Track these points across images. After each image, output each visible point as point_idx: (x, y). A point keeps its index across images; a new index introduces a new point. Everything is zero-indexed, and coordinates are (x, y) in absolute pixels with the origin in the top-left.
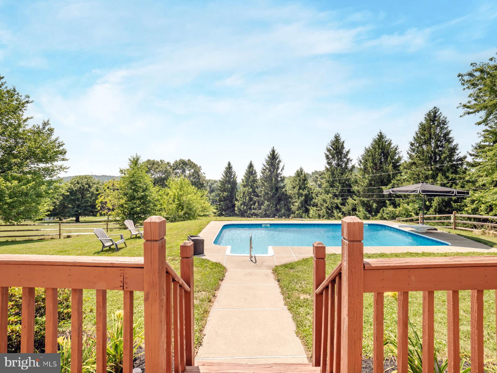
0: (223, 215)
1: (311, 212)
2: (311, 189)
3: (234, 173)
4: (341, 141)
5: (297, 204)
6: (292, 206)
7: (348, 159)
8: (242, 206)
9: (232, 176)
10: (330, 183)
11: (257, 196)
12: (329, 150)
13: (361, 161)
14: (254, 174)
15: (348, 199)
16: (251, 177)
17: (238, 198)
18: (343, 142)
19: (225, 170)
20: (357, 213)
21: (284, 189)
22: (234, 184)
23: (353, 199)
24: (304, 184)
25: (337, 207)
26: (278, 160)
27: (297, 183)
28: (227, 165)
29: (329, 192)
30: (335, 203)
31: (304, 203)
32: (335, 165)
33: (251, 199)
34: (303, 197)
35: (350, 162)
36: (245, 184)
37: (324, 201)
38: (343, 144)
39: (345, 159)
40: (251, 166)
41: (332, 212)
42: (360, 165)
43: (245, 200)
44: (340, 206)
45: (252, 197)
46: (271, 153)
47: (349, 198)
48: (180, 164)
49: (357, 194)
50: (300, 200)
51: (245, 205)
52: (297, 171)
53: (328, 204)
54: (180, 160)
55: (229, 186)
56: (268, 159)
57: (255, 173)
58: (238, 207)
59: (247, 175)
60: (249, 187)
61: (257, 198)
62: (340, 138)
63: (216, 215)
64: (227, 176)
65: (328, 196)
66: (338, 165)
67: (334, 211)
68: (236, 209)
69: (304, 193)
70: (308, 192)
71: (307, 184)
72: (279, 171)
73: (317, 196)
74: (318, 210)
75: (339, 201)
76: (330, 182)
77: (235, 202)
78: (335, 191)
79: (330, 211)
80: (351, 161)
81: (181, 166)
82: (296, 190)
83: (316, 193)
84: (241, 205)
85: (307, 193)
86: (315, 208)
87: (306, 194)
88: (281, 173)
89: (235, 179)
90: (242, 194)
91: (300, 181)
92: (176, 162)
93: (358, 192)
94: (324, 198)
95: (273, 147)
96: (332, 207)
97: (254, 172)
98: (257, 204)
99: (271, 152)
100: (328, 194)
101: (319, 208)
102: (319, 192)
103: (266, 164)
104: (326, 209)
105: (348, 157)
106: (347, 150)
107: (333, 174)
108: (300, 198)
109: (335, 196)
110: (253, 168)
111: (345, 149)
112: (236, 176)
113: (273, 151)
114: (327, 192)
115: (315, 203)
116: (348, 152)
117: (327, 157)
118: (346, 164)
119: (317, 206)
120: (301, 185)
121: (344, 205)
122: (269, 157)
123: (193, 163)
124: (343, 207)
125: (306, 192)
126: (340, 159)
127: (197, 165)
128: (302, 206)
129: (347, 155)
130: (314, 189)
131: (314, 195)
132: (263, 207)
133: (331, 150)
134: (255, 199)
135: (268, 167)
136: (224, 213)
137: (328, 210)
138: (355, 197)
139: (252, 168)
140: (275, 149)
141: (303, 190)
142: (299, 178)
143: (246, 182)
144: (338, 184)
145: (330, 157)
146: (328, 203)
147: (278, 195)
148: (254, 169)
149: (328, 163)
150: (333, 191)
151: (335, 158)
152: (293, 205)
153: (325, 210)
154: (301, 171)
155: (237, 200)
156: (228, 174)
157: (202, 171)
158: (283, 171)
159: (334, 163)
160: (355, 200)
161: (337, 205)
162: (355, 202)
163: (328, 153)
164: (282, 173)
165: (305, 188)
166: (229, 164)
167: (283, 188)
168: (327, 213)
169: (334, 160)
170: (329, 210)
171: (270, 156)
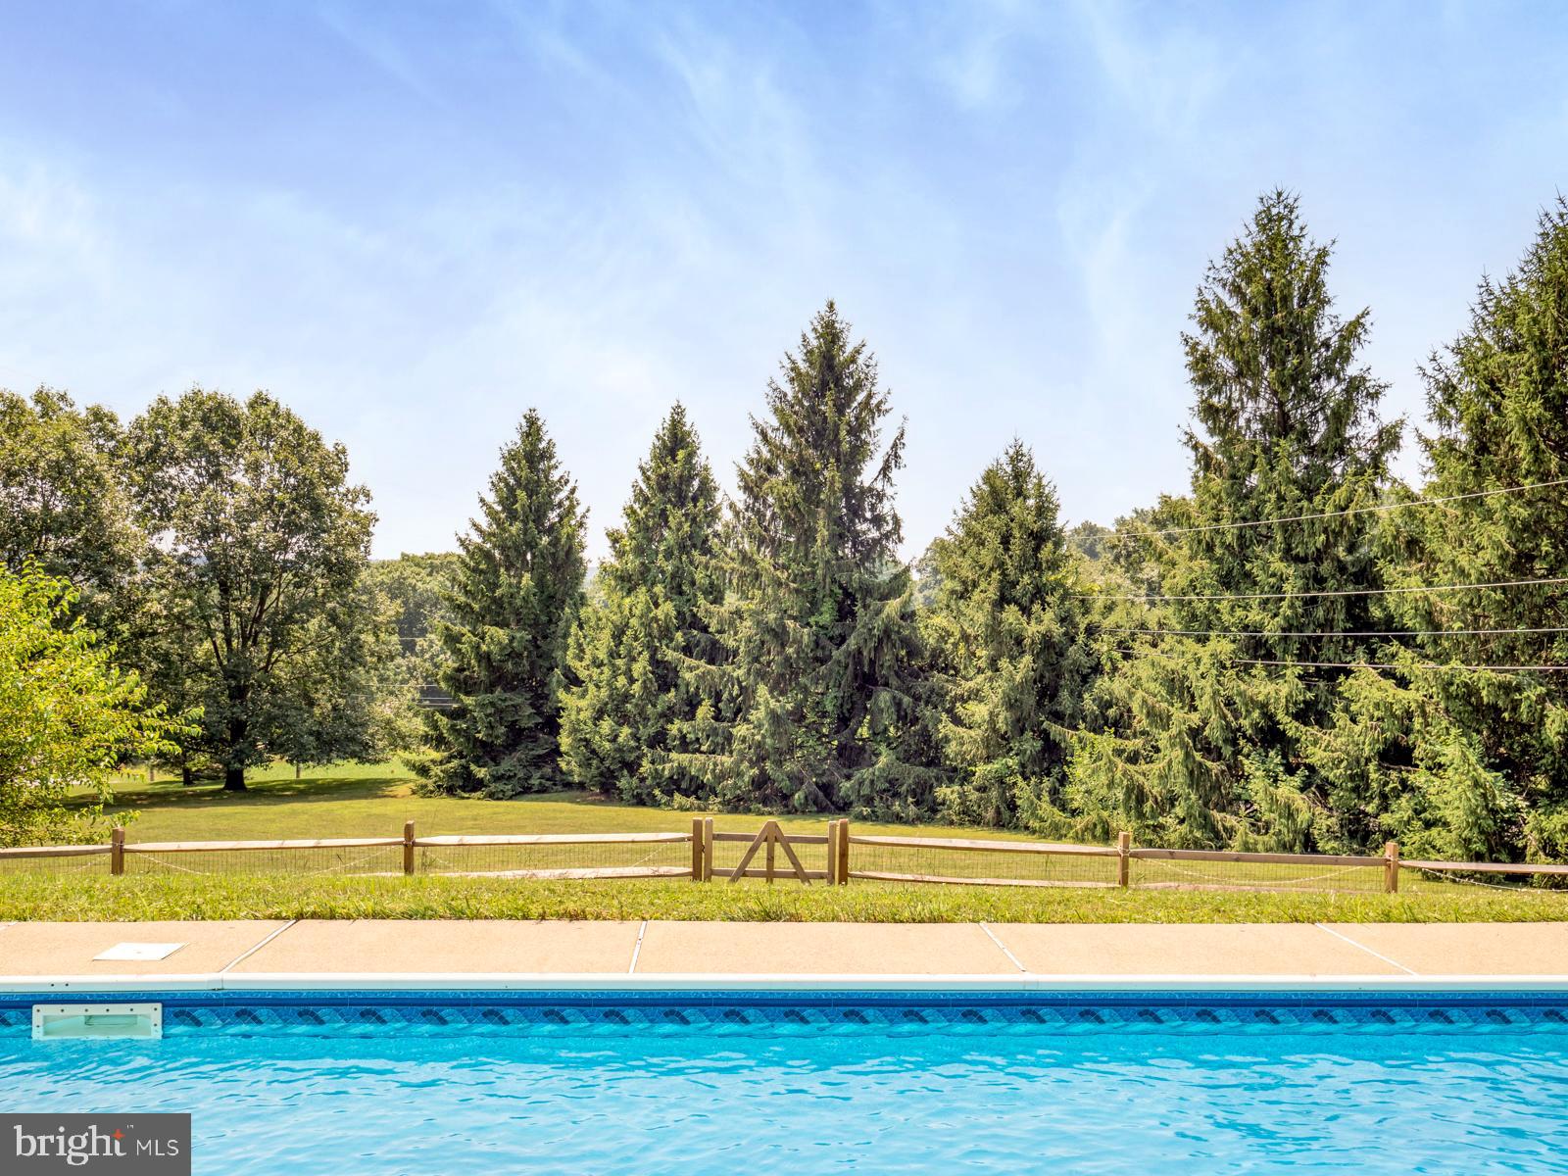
0: (471, 784)
1: (1080, 768)
2: (1086, 607)
3: (562, 495)
4: (1306, 249)
5: (978, 711)
6: (946, 727)
7: (1355, 385)
8: (606, 725)
9: (553, 516)
10: (1219, 561)
11: (715, 653)
12: (1212, 320)
13: (1449, 390)
14: (695, 499)
15: (1348, 673)
16: (675, 516)
17: (581, 669)
18: (1322, 256)
19: (501, 469)
20: (1419, 778)
21: (893, 606)
22: (564, 562)
23: (1387, 674)
24: (1038, 567)
25: (1271, 736)
26: (861, 397)
27: (987, 557)
28: (513, 438)
29: (1210, 627)
30: (1252, 702)
31: (1031, 700)
32: (1256, 426)
33: (665, 677)
34: (1027, 659)
35: (1365, 407)
36: (632, 563)
37: (1178, 687)
38: (1316, 272)
39: (1328, 385)
40: (676, 441)
41: (1236, 772)
42: (1441, 416)
43: (622, 681)
44: (1291, 727)
45: (671, 655)
46: (814, 343)
47: (1360, 663)
48: (184, 424)
49: (1422, 636)
50: (1002, 685)
51: (623, 719)
52: (989, 477)
53: (1205, 715)
54: (195, 399)
55: (527, 579)
56: (789, 390)
57: (707, 490)
58: (574, 731)
59: (646, 500)
60: (659, 589)
61: (703, 666)
62: (1296, 232)
63: (430, 784)
64: (513, 516)
65: (1204, 652)
66: (1281, 425)
67: (1249, 766)
68: (565, 741)
69: (1032, 630)
70: (1062, 620)
71: (1054, 566)
72: (868, 474)
73: (1127, 657)
74: (1133, 759)
75: (1285, 690)
76: (1219, 551)
77: (561, 694)
78: (1255, 616)
79: (1215, 767)
80: (1374, 396)
81: (188, 435)
82: (976, 615)
83: (1124, 634)
84: (599, 715)
85: (1058, 631)
86: (1106, 742)
87: (1047, 643)
88: (879, 486)
89: (571, 537)
90: (606, 637)
91: (1006, 541)
92: (160, 411)
93: (1430, 619)
94: (1171, 665)
95: (831, 306)
96: (1233, 736)
97: (696, 483)
98: (704, 711)
99: (811, 336)
100: (1203, 640)
101: (1133, 744)
102: (1143, 626)
103: (775, 423)
104: (1184, 746)
105: (1352, 370)
106: (1347, 317)
107: (1240, 494)
108: (1004, 663)
109: (1258, 648)
110: (691, 455)
111: (1328, 310)
112: (579, 511)
113: (831, 334)
114: (1200, 626)
115: (1109, 704)
116: (1352, 331)
117: (1203, 369)
118: (1341, 417)
119: (1120, 725)
120: (1012, 572)
121: (1323, 720)
122: (797, 376)
123: (288, 416)
124: (1315, 730)
125: (1045, 623)
126: (1298, 383)
127: (316, 437)
128: (1020, 726)
129: (1343, 355)
130: (1109, 608)
131: (1103, 646)
132: (741, 730)
133: (1230, 315)
134: (692, 672)
135: (787, 441)
136: (481, 773)
137: (1198, 756)
138: (1405, 661)
139: (681, 454)
140: (842, 316)
141: (1026, 610)
142: (999, 521)
143: (639, 551)
144: (1278, 566)
145: (1227, 365)
146: (1204, 703)
147: (852, 643)
148: (700, 460)
149: (1209, 412)
150: (1239, 613)
151: (1257, 375)
152: (957, 721)
153: (1178, 754)
154: (1019, 476)
155: (573, 680)
156: (521, 494)
157: (351, 481)
158: (894, 474)
159: (1252, 411)
160: (1403, 683)
161: (1269, 717)
162: (1401, 693)
163: (1207, 340)
164: (889, 491)
165: (1039, 593)
166: (532, 428)
167: (884, 597)
168: (1196, 776)
169: (1254, 394)
170: (1209, 750)
171: (803, 366)
